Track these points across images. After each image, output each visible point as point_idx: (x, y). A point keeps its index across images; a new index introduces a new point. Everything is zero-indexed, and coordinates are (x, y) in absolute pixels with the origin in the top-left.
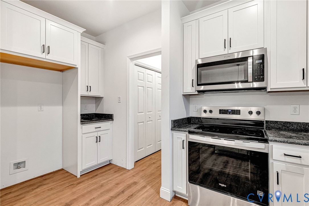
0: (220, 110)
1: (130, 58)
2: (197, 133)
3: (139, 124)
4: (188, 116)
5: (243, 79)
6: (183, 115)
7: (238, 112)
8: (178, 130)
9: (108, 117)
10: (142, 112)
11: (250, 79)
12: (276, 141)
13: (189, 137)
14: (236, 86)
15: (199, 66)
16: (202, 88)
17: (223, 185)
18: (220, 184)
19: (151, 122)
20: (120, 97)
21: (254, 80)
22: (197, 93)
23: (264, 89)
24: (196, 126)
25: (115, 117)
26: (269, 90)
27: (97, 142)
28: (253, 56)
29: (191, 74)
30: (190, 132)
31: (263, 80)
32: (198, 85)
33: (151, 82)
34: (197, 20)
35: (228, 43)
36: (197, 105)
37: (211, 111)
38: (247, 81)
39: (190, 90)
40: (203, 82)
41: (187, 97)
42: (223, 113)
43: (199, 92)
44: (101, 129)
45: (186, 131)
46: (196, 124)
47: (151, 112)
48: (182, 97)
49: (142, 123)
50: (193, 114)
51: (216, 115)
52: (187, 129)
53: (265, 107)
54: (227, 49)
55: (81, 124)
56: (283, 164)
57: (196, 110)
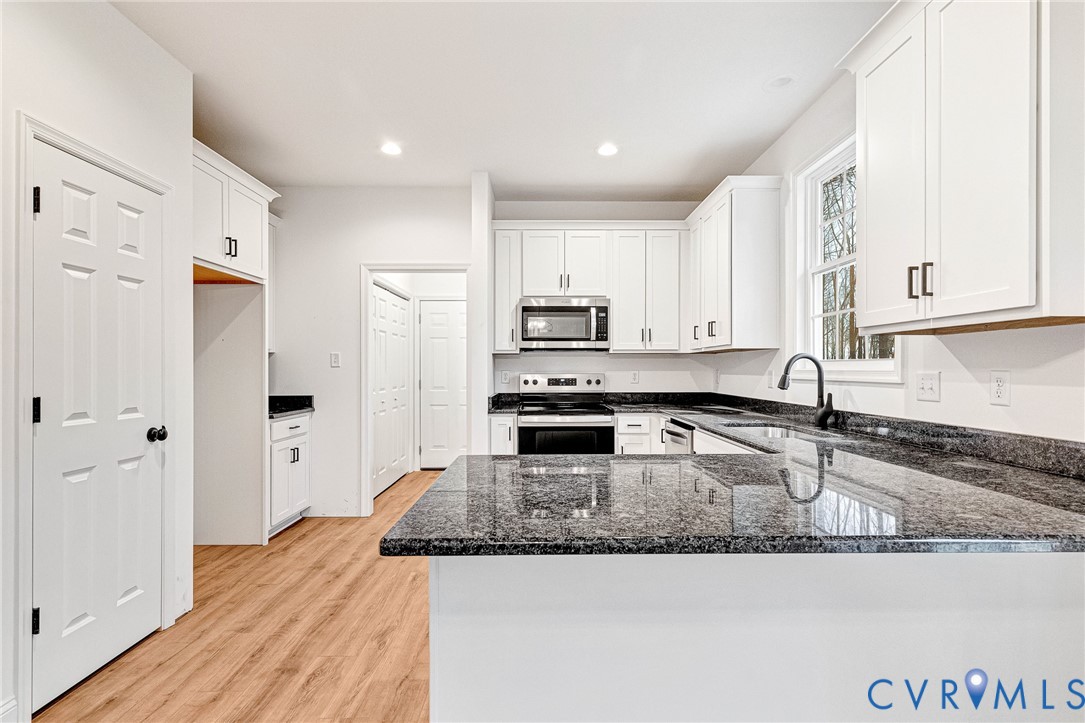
0: (549, 380)
1: (370, 267)
4: (498, 392)
5: (584, 336)
7: (572, 382)
8: (500, 412)
9: (302, 403)
11: (593, 337)
12: (621, 412)
13: (517, 419)
14: (574, 345)
15: (525, 309)
16: (527, 345)
19: (384, 413)
21: (598, 339)
22: (518, 352)
23: (607, 350)
25: (317, 403)
26: (611, 351)
28: (596, 307)
29: (509, 320)
31: (606, 339)
32: (524, 339)
33: (384, 318)
34: (520, 232)
35: (565, 281)
36: (513, 372)
37: (535, 382)
38: (589, 340)
39: (507, 345)
40: (531, 335)
41: (499, 357)
42: (553, 384)
43: (522, 349)
44: (300, 430)
45: (513, 413)
47: (384, 389)
48: (490, 357)
50: (501, 388)
51: (542, 387)
53: (604, 374)
54: (563, 289)
55: (271, 417)
56: (627, 436)
57: (507, 381)
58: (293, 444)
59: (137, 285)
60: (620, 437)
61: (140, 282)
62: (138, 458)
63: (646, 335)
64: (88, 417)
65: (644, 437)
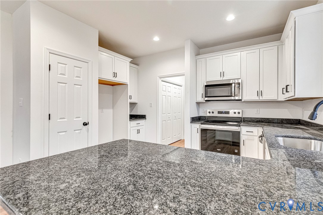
0: (218, 112)
1: (160, 77)
2: (205, 124)
3: (163, 122)
4: (199, 116)
5: (230, 95)
6: (196, 115)
7: (228, 113)
8: (195, 123)
9: (143, 117)
10: (165, 114)
12: (243, 126)
13: (201, 126)
15: (206, 86)
16: (208, 99)
17: (219, 150)
18: (218, 149)
19: (170, 121)
20: (151, 103)
22: (205, 101)
23: (241, 100)
24: (204, 121)
25: (147, 117)
26: (243, 101)
27: (138, 133)
28: (235, 83)
29: (201, 90)
30: (202, 124)
32: (206, 97)
33: (170, 92)
34: (205, 59)
35: (222, 74)
36: (204, 109)
37: (213, 112)
38: (232, 96)
39: (200, 99)
40: (208, 95)
41: (198, 104)
42: (220, 113)
43: (206, 101)
44: (140, 125)
45: (199, 123)
46: (204, 120)
47: (170, 114)
48: (195, 104)
49: (165, 122)
50: (202, 114)
51: (216, 114)
52: (200, 122)
53: (243, 110)
54: (222, 77)
55: (130, 121)
56: (246, 136)
57: (204, 112)
58: (138, 128)
59: (80, 86)
60: (243, 136)
61: (81, 85)
62: (81, 130)
63: (260, 93)
64: (65, 119)
65: (255, 137)
